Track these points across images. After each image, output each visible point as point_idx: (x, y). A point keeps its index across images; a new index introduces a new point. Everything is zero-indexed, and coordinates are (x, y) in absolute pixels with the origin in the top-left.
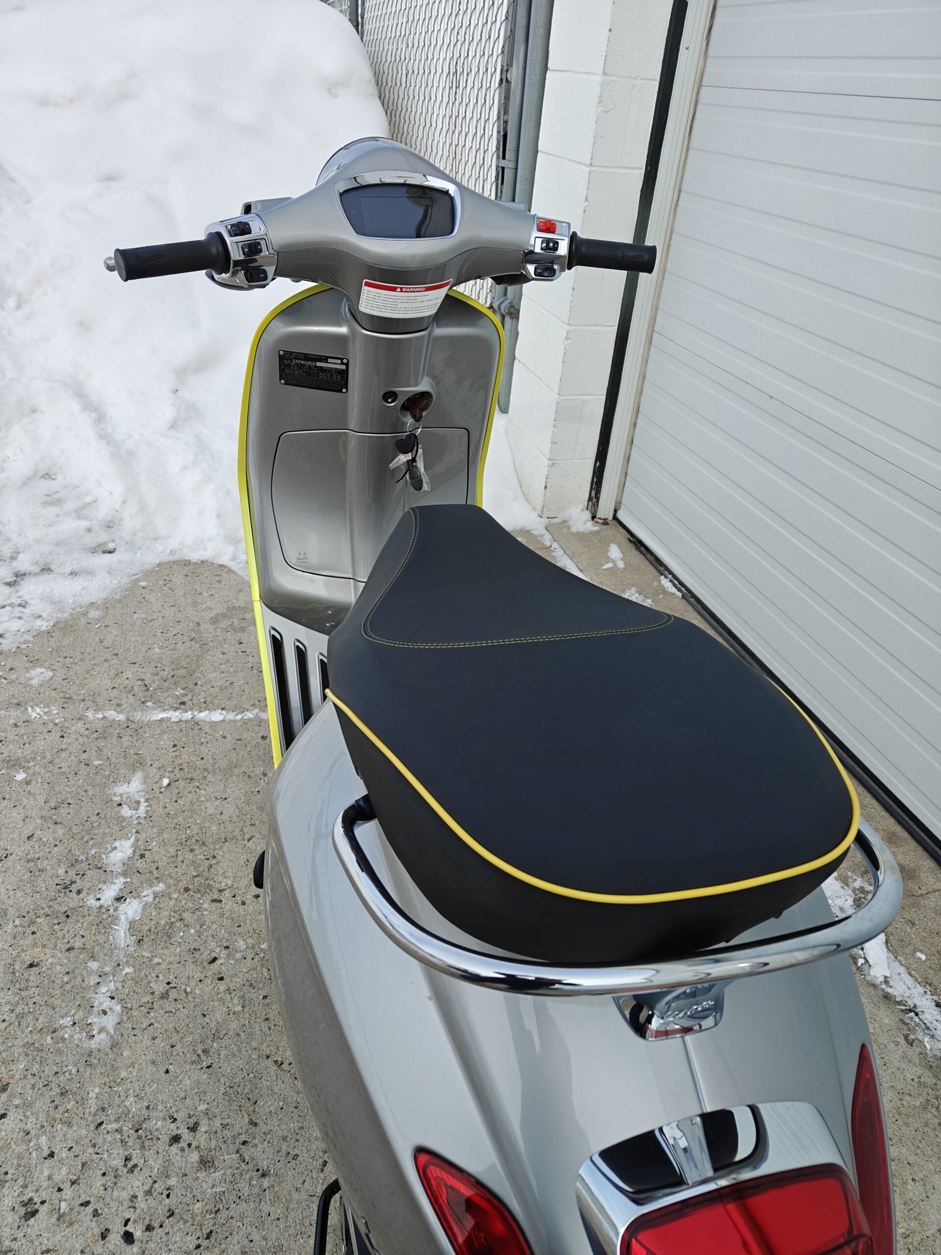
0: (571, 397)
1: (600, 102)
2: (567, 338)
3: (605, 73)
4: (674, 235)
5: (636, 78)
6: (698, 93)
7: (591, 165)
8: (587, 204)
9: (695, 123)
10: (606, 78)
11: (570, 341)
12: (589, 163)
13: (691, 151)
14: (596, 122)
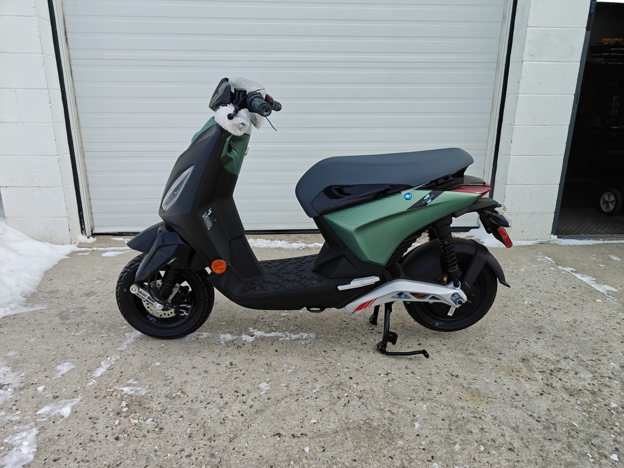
0: (66, 187)
1: (44, 64)
2: (59, 161)
3: (43, 53)
4: (79, 114)
5: (50, 55)
6: (70, 61)
7: (48, 88)
8: (50, 104)
9: (72, 72)
10: (44, 55)
11: (60, 162)
12: (47, 88)
13: (74, 82)
14: (45, 72)
